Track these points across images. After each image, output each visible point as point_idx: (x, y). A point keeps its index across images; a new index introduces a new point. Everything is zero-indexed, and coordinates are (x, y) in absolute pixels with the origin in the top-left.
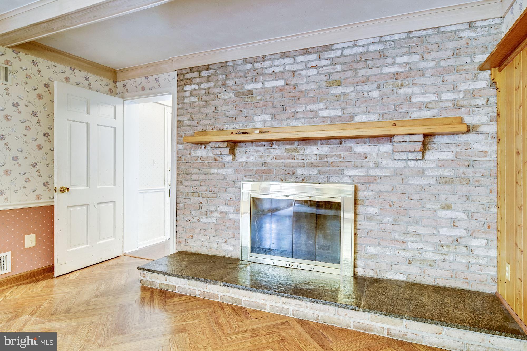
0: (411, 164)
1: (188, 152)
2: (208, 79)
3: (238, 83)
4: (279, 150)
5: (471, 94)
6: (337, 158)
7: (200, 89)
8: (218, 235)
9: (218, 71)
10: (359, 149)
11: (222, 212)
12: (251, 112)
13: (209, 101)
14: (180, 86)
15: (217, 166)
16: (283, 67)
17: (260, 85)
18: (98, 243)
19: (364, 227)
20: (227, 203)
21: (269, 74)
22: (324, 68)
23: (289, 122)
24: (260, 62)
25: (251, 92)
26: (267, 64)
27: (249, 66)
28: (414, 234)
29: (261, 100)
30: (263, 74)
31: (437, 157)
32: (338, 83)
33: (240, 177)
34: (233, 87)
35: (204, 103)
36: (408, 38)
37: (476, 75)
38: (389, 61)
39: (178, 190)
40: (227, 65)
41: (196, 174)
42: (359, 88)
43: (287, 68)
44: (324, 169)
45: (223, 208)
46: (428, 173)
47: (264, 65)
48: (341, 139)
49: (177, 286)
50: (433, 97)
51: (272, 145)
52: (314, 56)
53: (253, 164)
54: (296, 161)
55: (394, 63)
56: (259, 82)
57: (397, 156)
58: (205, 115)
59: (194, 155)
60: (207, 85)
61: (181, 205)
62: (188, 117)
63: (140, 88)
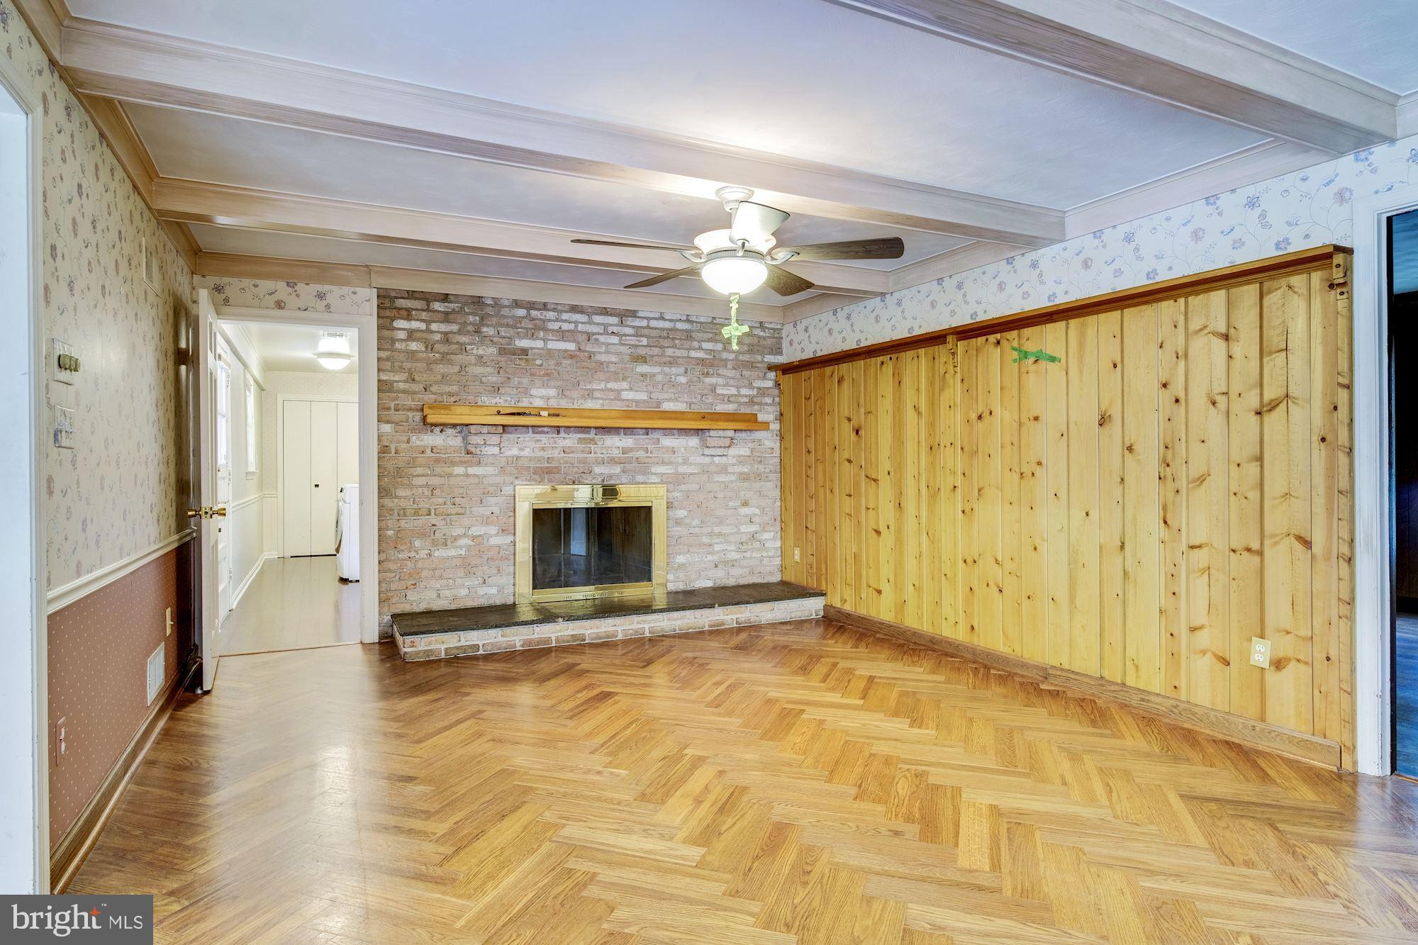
0: (717, 459)
1: (405, 439)
2: (446, 317)
3: (503, 334)
4: (570, 440)
5: (762, 392)
6: (642, 452)
7: (428, 331)
8: (469, 574)
9: (465, 308)
10: (668, 441)
11: (476, 537)
12: (525, 381)
13: (448, 354)
14: (383, 318)
15: (466, 462)
16: (573, 325)
17: (539, 344)
19: (673, 533)
20: (486, 521)
21: (553, 330)
22: (628, 338)
23: (583, 402)
24: (540, 310)
25: (525, 351)
26: (551, 315)
27: (521, 312)
28: (720, 534)
29: (541, 365)
30: (545, 329)
31: (737, 453)
32: (643, 359)
33: (509, 479)
34: (495, 340)
35: (437, 355)
36: (712, 323)
37: (765, 373)
38: (695, 344)
39: (382, 506)
40: (483, 303)
41: (423, 476)
42: (667, 369)
43: (580, 327)
44: (629, 467)
45: (475, 531)
46: (730, 470)
47: (545, 316)
48: (647, 431)
49: (481, 644)
50: (733, 391)
51: (558, 433)
52: (615, 320)
53: (531, 459)
54: (592, 455)
55: (700, 348)
56: (538, 338)
57: (707, 451)
58: (439, 377)
59: (418, 443)
60: (444, 327)
61: (390, 533)
62: (404, 376)
63: (271, 300)
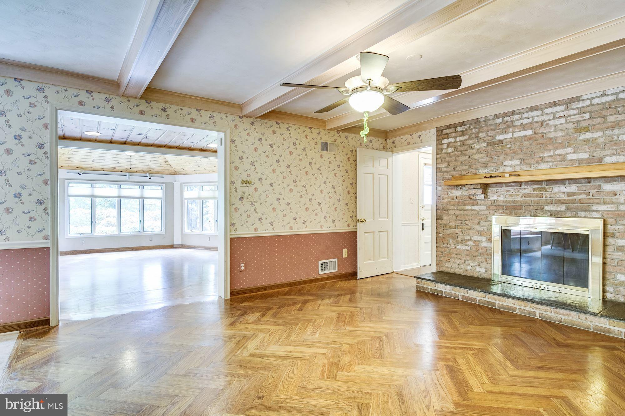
1: (446, 193)
2: (463, 133)
3: (489, 135)
4: (527, 190)
6: (585, 196)
7: (456, 142)
8: (472, 259)
9: (471, 126)
10: (609, 187)
11: (476, 241)
12: (501, 158)
13: (464, 151)
14: (439, 140)
15: (471, 203)
16: (531, 119)
17: (510, 136)
18: (379, 260)
19: (614, 257)
20: (480, 234)
21: (518, 126)
22: (572, 117)
23: (537, 165)
24: (509, 116)
25: (501, 142)
26: (516, 117)
27: (499, 120)
29: (510, 148)
30: (513, 126)
32: (587, 129)
33: (491, 212)
34: (485, 139)
35: (459, 152)
39: (438, 223)
40: (480, 121)
41: (453, 210)
42: (608, 132)
43: (536, 119)
44: (572, 206)
45: (476, 238)
47: (513, 119)
48: (589, 179)
49: (443, 290)
51: (521, 186)
52: (562, 107)
53: (504, 202)
54: (544, 198)
56: (508, 133)
58: (460, 162)
59: (451, 195)
60: (462, 138)
61: (441, 235)
62: (446, 165)
63: (405, 143)
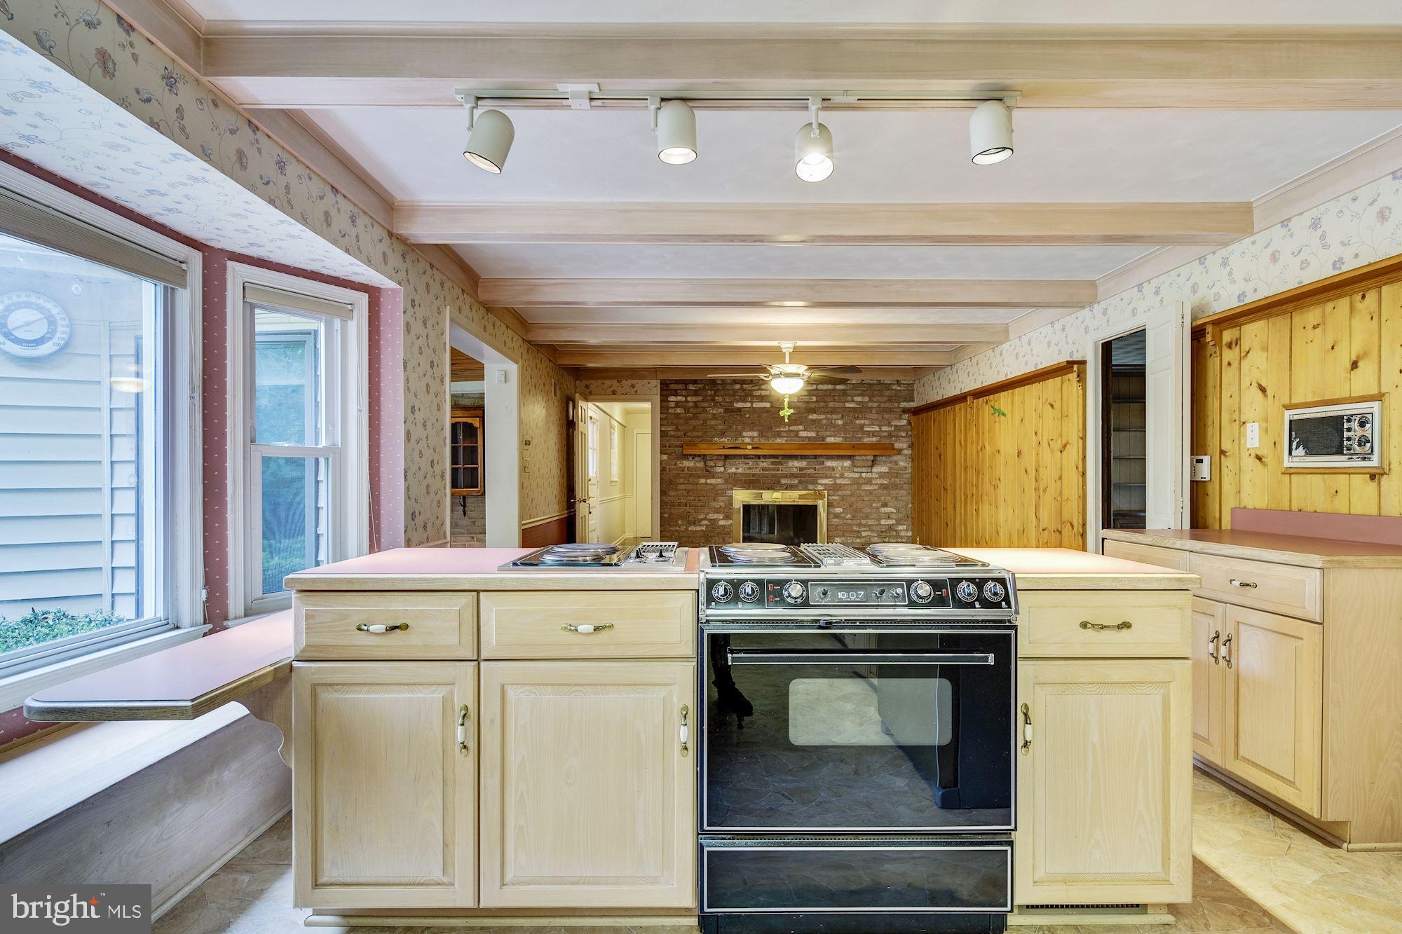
0: (864, 475)
1: (674, 463)
2: (696, 393)
3: (726, 400)
4: (766, 464)
5: (898, 428)
6: (813, 470)
7: (686, 401)
9: (706, 387)
10: (829, 463)
11: (711, 520)
12: (740, 428)
13: (697, 414)
14: (663, 395)
15: (706, 476)
17: (748, 405)
19: (833, 523)
20: (717, 511)
21: (756, 396)
23: (774, 440)
25: (739, 410)
26: (755, 387)
27: (738, 386)
28: (865, 526)
29: (749, 418)
30: (752, 396)
31: (879, 471)
33: (729, 486)
34: (722, 404)
35: (691, 415)
36: (861, 383)
37: (901, 415)
38: (849, 398)
39: (662, 501)
40: (716, 383)
41: (683, 484)
42: (829, 416)
44: (803, 479)
45: (711, 516)
46: (874, 482)
47: (752, 388)
48: (815, 457)
50: (877, 428)
51: (760, 459)
53: (743, 474)
54: (780, 472)
55: (853, 401)
56: (747, 401)
57: (856, 470)
58: (692, 427)
59: (680, 465)
60: (694, 399)
61: (666, 515)
62: (673, 428)
63: (610, 391)
